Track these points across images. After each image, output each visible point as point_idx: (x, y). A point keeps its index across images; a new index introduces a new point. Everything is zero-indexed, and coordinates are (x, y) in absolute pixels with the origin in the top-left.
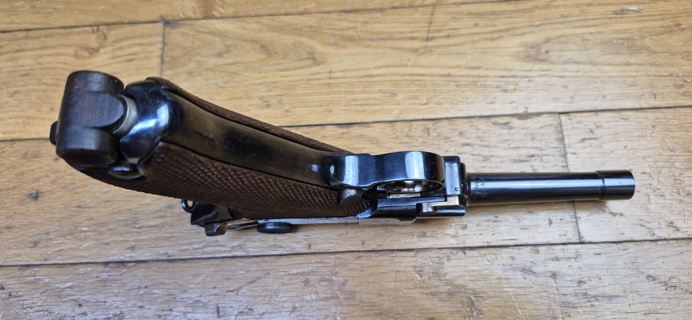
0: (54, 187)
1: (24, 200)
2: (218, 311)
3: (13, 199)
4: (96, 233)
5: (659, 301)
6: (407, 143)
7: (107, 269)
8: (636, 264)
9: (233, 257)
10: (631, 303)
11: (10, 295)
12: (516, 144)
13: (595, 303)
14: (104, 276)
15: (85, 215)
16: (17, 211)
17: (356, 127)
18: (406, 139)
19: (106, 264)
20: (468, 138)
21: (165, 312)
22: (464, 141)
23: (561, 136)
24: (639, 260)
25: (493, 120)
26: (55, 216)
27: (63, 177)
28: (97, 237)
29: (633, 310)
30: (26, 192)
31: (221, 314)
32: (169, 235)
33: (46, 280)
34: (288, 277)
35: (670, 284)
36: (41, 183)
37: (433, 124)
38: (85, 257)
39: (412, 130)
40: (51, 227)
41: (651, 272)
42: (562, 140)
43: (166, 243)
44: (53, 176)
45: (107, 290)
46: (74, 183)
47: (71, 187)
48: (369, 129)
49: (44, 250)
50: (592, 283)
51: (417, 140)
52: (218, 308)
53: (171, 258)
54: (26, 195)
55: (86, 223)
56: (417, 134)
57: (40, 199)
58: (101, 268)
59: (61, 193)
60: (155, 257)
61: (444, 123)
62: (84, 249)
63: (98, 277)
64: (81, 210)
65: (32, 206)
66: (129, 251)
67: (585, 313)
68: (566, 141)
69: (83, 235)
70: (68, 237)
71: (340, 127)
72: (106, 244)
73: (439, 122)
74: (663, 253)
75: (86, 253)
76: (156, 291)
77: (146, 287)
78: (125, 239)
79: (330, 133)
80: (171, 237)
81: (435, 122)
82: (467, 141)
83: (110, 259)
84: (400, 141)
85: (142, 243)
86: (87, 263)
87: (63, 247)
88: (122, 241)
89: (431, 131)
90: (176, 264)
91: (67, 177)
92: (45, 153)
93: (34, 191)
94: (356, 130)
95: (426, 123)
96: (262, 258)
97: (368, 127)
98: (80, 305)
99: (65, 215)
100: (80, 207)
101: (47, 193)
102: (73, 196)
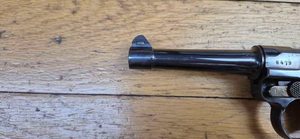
0: (74, 34)
1: (50, 42)
2: (206, 137)
3: (40, 41)
4: (110, 72)
7: (120, 100)
11: (44, 116)
14: (118, 105)
15: (100, 58)
16: (44, 51)
19: (118, 96)
26: (76, 57)
27: (81, 27)
28: (111, 75)
30: (51, 36)
36: (62, 31)
38: (102, 90)
40: (73, 65)
44: (72, 26)
46: (90, 32)
47: (88, 35)
49: (68, 82)
52: (206, 135)
54: (51, 39)
55: (102, 64)
57: (63, 43)
59: (79, 40)
62: (101, 84)
64: (97, 54)
65: (57, 48)
66: (136, 87)
69: (100, 73)
70: (88, 74)
72: (118, 81)
75: (103, 87)
77: (151, 115)
85: (145, 82)
87: (84, 81)
88: (130, 80)
91: (83, 27)
92: (64, 7)
93: (57, 37)
98: (100, 127)
99: (84, 56)
100: (95, 51)
101: (68, 39)
102: (89, 43)
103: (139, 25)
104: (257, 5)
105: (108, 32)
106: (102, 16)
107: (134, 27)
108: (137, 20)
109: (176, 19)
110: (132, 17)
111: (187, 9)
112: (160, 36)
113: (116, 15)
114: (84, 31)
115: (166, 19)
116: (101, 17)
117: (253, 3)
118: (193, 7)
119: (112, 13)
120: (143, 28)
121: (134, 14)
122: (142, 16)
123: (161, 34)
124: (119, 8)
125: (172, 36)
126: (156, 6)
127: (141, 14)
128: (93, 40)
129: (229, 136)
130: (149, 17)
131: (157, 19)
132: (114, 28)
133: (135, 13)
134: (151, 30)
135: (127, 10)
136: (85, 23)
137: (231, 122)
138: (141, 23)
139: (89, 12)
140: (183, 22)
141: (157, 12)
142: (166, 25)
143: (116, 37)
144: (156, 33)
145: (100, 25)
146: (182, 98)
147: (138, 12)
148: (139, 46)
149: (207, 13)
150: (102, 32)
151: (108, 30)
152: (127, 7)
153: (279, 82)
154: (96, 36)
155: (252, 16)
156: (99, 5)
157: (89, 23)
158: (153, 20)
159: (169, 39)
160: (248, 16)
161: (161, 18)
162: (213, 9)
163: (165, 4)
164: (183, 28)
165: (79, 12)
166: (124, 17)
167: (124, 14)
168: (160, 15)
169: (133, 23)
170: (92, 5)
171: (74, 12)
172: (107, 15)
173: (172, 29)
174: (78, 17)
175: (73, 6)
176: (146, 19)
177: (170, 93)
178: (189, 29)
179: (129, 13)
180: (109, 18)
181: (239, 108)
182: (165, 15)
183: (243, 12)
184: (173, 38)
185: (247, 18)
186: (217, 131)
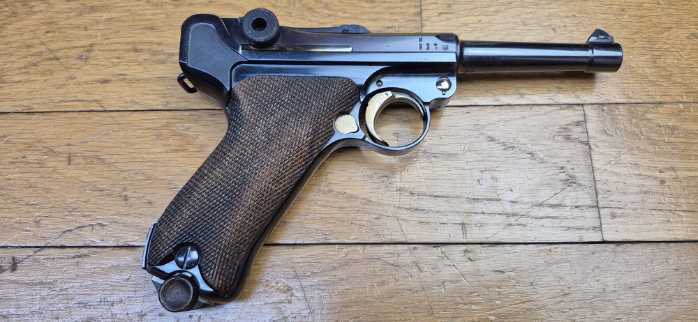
5: (496, 159)
8: (477, 126)
9: (89, 111)
10: (468, 160)
12: (375, 17)
13: (434, 159)
23: (419, 10)
24: (480, 123)
29: (469, 167)
32: (31, 90)
34: (141, 131)
35: (508, 145)
41: (490, 134)
42: (420, 13)
50: (432, 142)
51: (282, 10)
53: (30, 111)
67: (423, 168)
68: (423, 15)
74: (504, 117)
90: (36, 116)
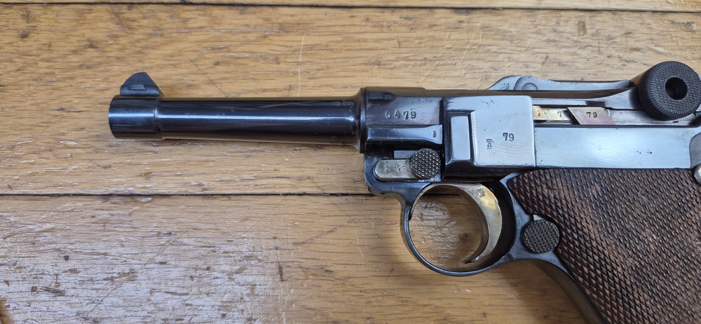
0: (21, 78)
2: (281, 272)
4: (89, 150)
6: (554, 41)
7: (107, 205)
14: (104, 215)
15: (71, 122)
17: (479, 13)
18: (553, 36)
19: (106, 197)
20: (638, 41)
21: (199, 272)
22: (632, 43)
25: (671, 17)
26: (24, 121)
27: (36, 64)
28: (90, 156)
31: (285, 277)
33: (12, 219)
37: (590, 17)
38: (72, 186)
39: (562, 23)
40: (16, 138)
43: (200, 170)
44: (19, 62)
45: (108, 236)
46: (53, 74)
47: (48, 78)
48: (499, 18)
49: (7, 172)
52: (280, 268)
55: (73, 135)
56: (568, 29)
58: (98, 203)
59: (31, 88)
60: (182, 190)
61: (606, 17)
62: (71, 174)
63: (93, 217)
64: (65, 114)
66: (141, 179)
69: (68, 152)
70: (45, 155)
71: (456, 12)
72: (106, 167)
73: (598, 15)
75: (74, 180)
76: (186, 241)
77: (170, 234)
78: (134, 161)
79: (443, 21)
80: (206, 161)
81: (593, 13)
82: (638, 45)
83: (111, 190)
84: (544, 39)
85: (161, 169)
86: (74, 195)
87: (36, 169)
88: (129, 164)
89: (587, 27)
91: (41, 64)
92: (6, 26)
94: (479, 20)
95: (581, 14)
96: (344, 198)
97: (498, 15)
98: (67, 258)
99: (40, 120)
100: (62, 109)
101: (10, 87)
102: (51, 93)
103: (150, 56)
104: (386, 14)
105: (88, 72)
106: (79, 41)
107: (141, 61)
108: (147, 48)
109: (227, 44)
110: (138, 41)
111: (247, 26)
112: (193, 77)
113: (106, 39)
114: (42, 71)
115: (205, 45)
116: (77, 44)
117: (379, 12)
118: (261, 22)
119: (99, 35)
120: (159, 62)
121: (141, 37)
122: (158, 39)
123: (195, 74)
124: (112, 26)
125: (217, 76)
126: (186, 20)
127: (156, 35)
128: (58, 89)
129: (328, 268)
130: (172, 42)
131: (188, 45)
132: (100, 64)
133: (144, 34)
134: (174, 66)
135: (129, 28)
136: (45, 55)
137: (331, 241)
138: (156, 52)
139: (53, 35)
140: (240, 49)
141: (190, 31)
142: (207, 56)
143: (105, 80)
144: (184, 71)
145: (74, 58)
146: (234, 198)
147: (150, 31)
148: (134, 92)
149: (288, 32)
150: (77, 72)
151: (88, 67)
152: (129, 23)
153: (395, 152)
154: (64, 79)
155: (375, 36)
156: (74, 20)
157: (53, 55)
158: (180, 46)
159: (211, 82)
160: (367, 36)
161: (196, 42)
162: (299, 24)
163: (204, 15)
164: (240, 61)
165: (34, 36)
166: (123, 41)
167: (122, 36)
168: (192, 38)
169: (140, 52)
170: (61, 21)
171: (24, 36)
172: (88, 40)
173: (217, 64)
174: (31, 44)
175: (23, 25)
176: (166, 44)
177: (212, 189)
178: (251, 64)
179: (133, 34)
180: (92, 45)
181: (348, 213)
182: (204, 37)
183: (358, 29)
184: (218, 81)
185: (365, 41)
186: (303, 260)
